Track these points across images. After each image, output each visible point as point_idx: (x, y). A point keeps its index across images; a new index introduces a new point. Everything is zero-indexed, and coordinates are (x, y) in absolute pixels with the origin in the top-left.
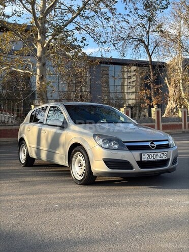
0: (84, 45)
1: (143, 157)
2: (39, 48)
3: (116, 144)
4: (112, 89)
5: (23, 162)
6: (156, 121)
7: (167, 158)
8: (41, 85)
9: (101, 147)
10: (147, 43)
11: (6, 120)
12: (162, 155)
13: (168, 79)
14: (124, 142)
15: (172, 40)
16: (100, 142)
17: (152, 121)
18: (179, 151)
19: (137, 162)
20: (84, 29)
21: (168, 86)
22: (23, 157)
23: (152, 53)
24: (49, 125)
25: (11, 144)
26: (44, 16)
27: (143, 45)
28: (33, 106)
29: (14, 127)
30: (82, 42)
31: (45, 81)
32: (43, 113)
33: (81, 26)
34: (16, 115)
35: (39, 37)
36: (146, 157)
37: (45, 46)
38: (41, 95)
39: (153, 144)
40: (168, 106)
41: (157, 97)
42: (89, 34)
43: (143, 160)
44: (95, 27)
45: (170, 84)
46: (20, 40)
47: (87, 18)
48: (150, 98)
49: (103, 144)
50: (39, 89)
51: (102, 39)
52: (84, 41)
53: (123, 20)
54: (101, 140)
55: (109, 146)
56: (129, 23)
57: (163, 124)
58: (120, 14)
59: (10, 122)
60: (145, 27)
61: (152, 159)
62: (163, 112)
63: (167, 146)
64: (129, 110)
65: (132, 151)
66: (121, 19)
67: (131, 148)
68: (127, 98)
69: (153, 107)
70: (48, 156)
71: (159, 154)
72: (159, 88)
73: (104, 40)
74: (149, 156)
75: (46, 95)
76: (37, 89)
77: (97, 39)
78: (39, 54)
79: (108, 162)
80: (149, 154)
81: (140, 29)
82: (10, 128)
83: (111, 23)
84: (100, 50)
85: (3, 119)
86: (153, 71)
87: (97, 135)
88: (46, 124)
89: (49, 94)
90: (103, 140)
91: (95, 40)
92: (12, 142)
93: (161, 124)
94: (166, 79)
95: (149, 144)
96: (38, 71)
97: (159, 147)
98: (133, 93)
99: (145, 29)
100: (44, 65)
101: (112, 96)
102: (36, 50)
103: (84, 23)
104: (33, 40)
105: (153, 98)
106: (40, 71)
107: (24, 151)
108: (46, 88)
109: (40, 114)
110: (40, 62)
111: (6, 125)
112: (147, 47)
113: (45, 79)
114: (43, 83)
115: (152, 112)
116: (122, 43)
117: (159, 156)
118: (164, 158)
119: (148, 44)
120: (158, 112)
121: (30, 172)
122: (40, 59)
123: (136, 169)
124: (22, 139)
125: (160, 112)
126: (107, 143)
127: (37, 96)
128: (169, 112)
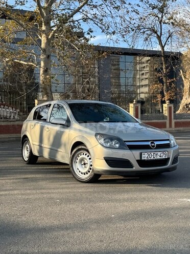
0: (91, 37)
1: (143, 156)
2: (43, 39)
3: (117, 143)
4: (122, 81)
5: (26, 159)
6: (168, 118)
7: (167, 157)
8: (45, 78)
9: (103, 145)
10: (159, 34)
11: (8, 115)
12: (162, 155)
13: (183, 72)
14: (125, 141)
15: (187, 30)
16: (102, 141)
17: (164, 117)
18: (180, 151)
19: (137, 161)
20: (92, 19)
21: (183, 79)
22: (26, 154)
23: (165, 44)
24: (52, 123)
25: (13, 141)
26: (49, 5)
27: (156, 35)
28: (36, 101)
29: (17, 123)
30: (88, 34)
31: (49, 75)
32: (47, 110)
33: (89, 15)
34: (18, 110)
35: (44, 28)
36: (146, 156)
37: (50, 37)
38: (45, 89)
39: (153, 143)
40: (183, 102)
41: (169, 92)
42: (97, 24)
43: (143, 159)
44: (103, 16)
45: (185, 77)
46: (24, 31)
47: (95, 7)
48: (162, 93)
49: (105, 143)
50: (43, 82)
51: (111, 30)
52: (91, 33)
53: (133, 10)
54: (103, 139)
55: (110, 145)
56: (138, 14)
57: (175, 120)
58: (130, 4)
59: (12, 117)
60: (157, 16)
61: (152, 158)
62: (176, 108)
63: (168, 146)
64: (139, 106)
65: (132, 150)
66: (130, 9)
67: (132, 148)
68: (138, 92)
69: (165, 103)
70: (50, 154)
71: (159, 153)
72: (172, 82)
73: (113, 31)
74: (149, 155)
75: (51, 89)
76: (41, 82)
77: (105, 30)
78: (43, 46)
79: (109, 161)
80: (149, 153)
81: (152, 18)
82: (12, 123)
83: (121, 12)
84: (109, 41)
85: (5, 114)
86: (166, 63)
87: (99, 134)
88: (50, 122)
89: (53, 89)
90: (104, 140)
91: (103, 31)
92: (14, 139)
93: (173, 121)
94: (181, 71)
95: (149, 143)
96: (42, 64)
97: (159, 147)
98: (146, 86)
99: (157, 18)
100: (48, 57)
101: (123, 89)
102: (40, 41)
103: (92, 12)
104: (37, 30)
105: (165, 93)
106: (45, 64)
107: (27, 148)
108: (50, 82)
109: (44, 111)
110: (45, 54)
111: (8, 121)
112: (159, 38)
113: (50, 72)
114: (48, 77)
115: (164, 109)
116: (132, 33)
117: (159, 155)
118: (164, 157)
119: (161, 34)
120: (170, 108)
121: (33, 169)
122: (44, 50)
123: (136, 167)
124: (25, 137)
125: (173, 108)
126: (108, 142)
127: (41, 90)
128: (184, 108)
